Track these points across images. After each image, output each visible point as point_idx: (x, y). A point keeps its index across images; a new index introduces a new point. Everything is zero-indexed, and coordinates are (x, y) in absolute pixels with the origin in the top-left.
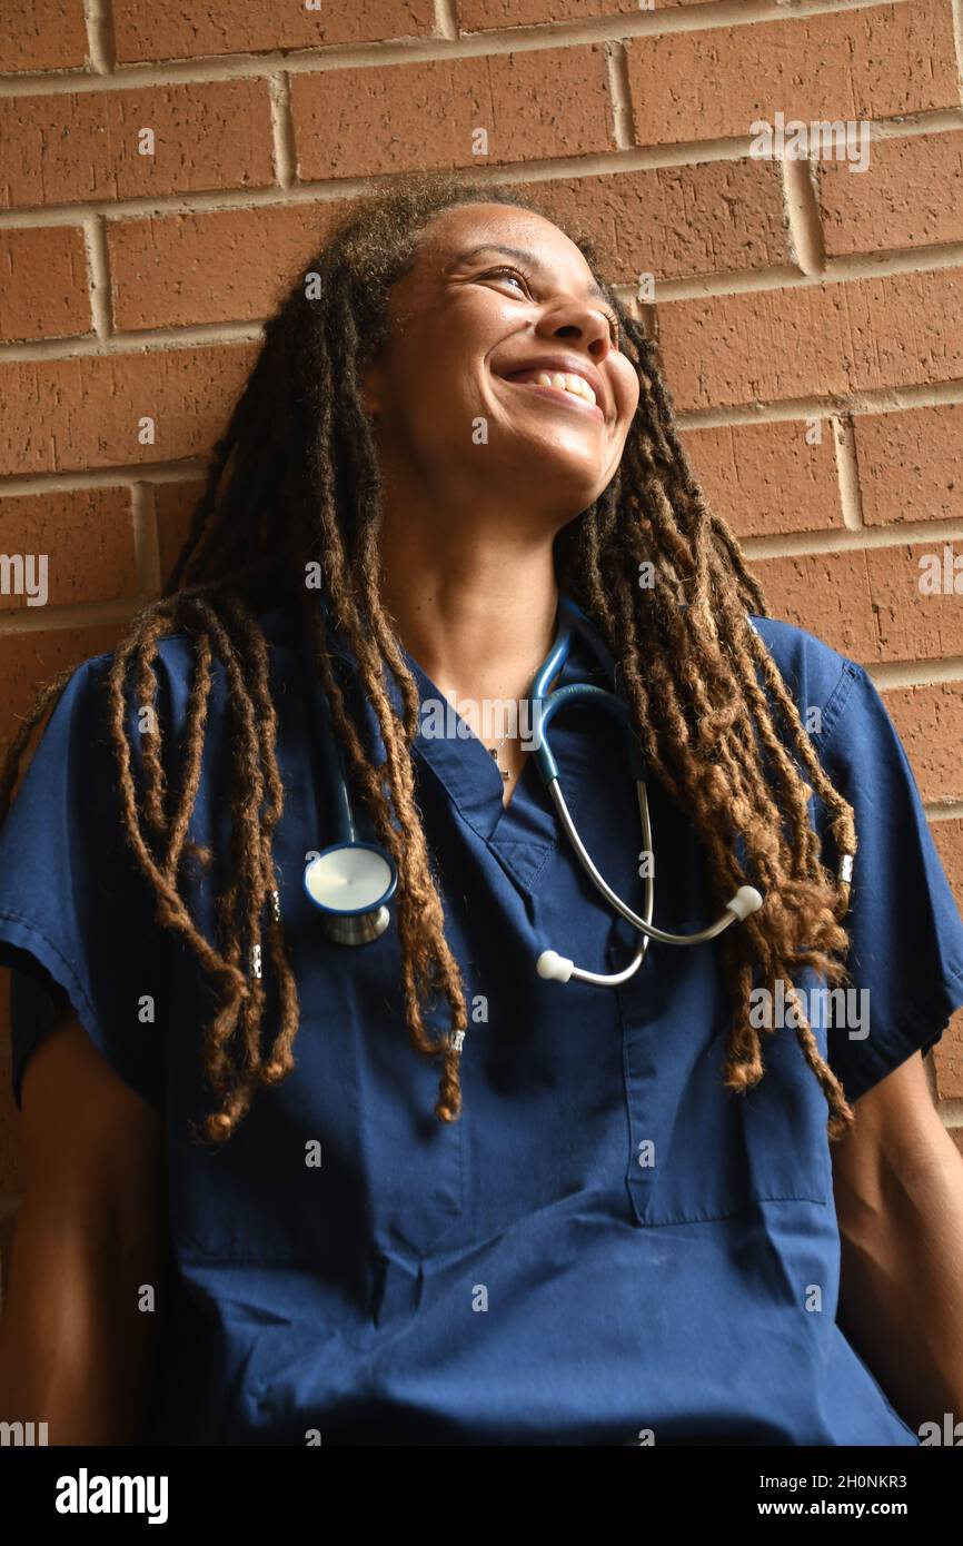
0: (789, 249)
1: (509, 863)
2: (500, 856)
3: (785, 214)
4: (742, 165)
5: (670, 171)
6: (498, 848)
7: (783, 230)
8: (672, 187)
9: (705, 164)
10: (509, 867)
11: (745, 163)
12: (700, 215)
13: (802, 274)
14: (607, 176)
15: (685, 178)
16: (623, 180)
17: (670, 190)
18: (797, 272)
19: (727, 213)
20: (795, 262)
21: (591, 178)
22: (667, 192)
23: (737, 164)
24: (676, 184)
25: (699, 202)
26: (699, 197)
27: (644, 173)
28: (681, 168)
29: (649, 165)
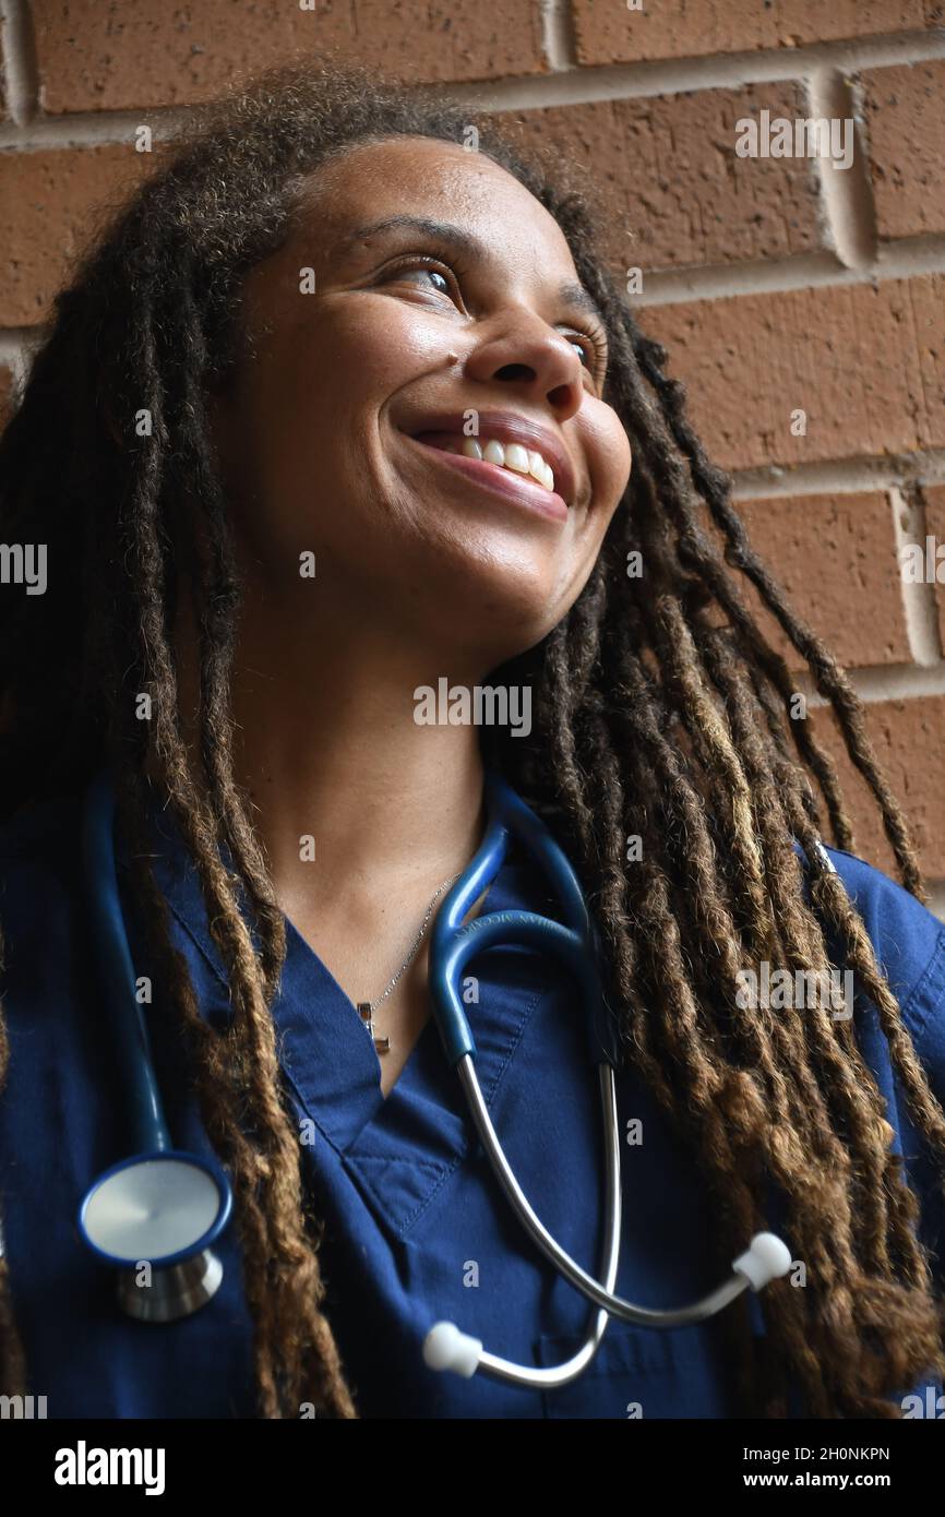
0: (821, 226)
1: (375, 1191)
2: (362, 1179)
3: (814, 172)
4: (746, 97)
5: (633, 105)
6: (360, 1166)
7: (810, 197)
8: (636, 130)
9: (688, 94)
10: (373, 1197)
11: (750, 93)
12: (681, 174)
13: (840, 266)
14: (534, 112)
15: (657, 115)
16: (558, 118)
17: (632, 135)
18: (833, 262)
19: (723, 170)
20: (830, 248)
21: (507, 115)
22: (628, 138)
23: (738, 94)
24: (642, 125)
25: (679, 154)
26: (679, 145)
27: (592, 107)
28: (650, 101)
29: (600, 95)
